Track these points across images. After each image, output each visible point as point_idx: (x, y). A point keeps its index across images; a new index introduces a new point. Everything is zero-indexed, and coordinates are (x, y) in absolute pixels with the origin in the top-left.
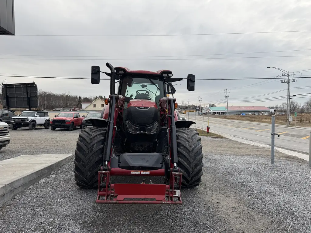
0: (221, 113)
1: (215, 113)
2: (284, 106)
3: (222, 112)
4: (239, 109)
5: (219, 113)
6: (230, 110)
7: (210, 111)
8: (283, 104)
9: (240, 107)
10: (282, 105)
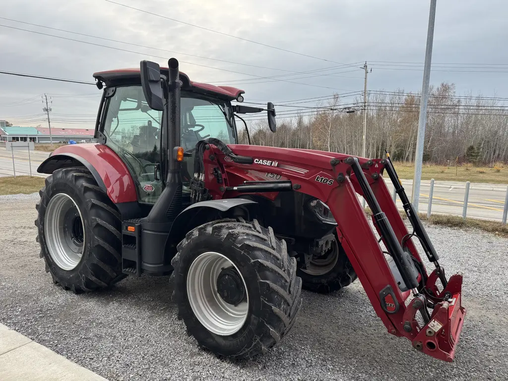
0: (28, 139)
1: (15, 139)
2: (133, 130)
3: (31, 138)
4: (63, 134)
5: (24, 139)
6: (54, 134)
7: (5, 134)
8: (132, 127)
9: (63, 129)
10: (132, 129)
